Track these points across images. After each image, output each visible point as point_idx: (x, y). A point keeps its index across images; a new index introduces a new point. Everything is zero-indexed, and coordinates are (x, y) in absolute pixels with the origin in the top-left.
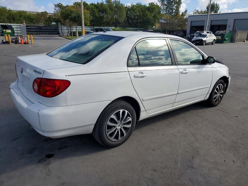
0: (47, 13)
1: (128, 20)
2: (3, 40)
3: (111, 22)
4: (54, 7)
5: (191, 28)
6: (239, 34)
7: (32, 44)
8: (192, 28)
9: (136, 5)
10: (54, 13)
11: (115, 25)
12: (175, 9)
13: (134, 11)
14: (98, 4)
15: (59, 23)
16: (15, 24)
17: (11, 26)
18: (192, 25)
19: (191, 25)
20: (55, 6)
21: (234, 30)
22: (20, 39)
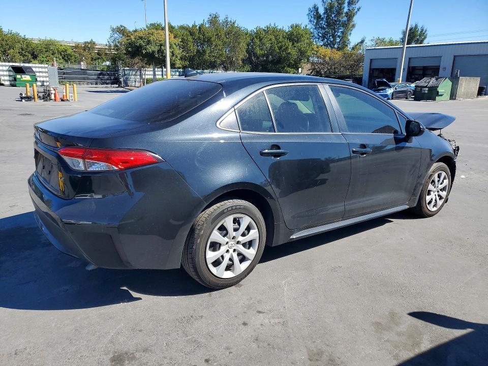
0: (94, 44)
1: (250, 58)
2: (21, 94)
3: (218, 61)
4: (111, 32)
5: (371, 72)
6: (464, 84)
7: (75, 100)
8: (373, 72)
9: (266, 29)
10: (108, 44)
11: (225, 67)
12: (339, 37)
13: (261, 40)
14: (194, 26)
15: (120, 63)
16: (37, 65)
17: (30, 68)
18: (373, 67)
19: (370, 66)
20: (113, 30)
21: (454, 76)
22: (53, 92)
